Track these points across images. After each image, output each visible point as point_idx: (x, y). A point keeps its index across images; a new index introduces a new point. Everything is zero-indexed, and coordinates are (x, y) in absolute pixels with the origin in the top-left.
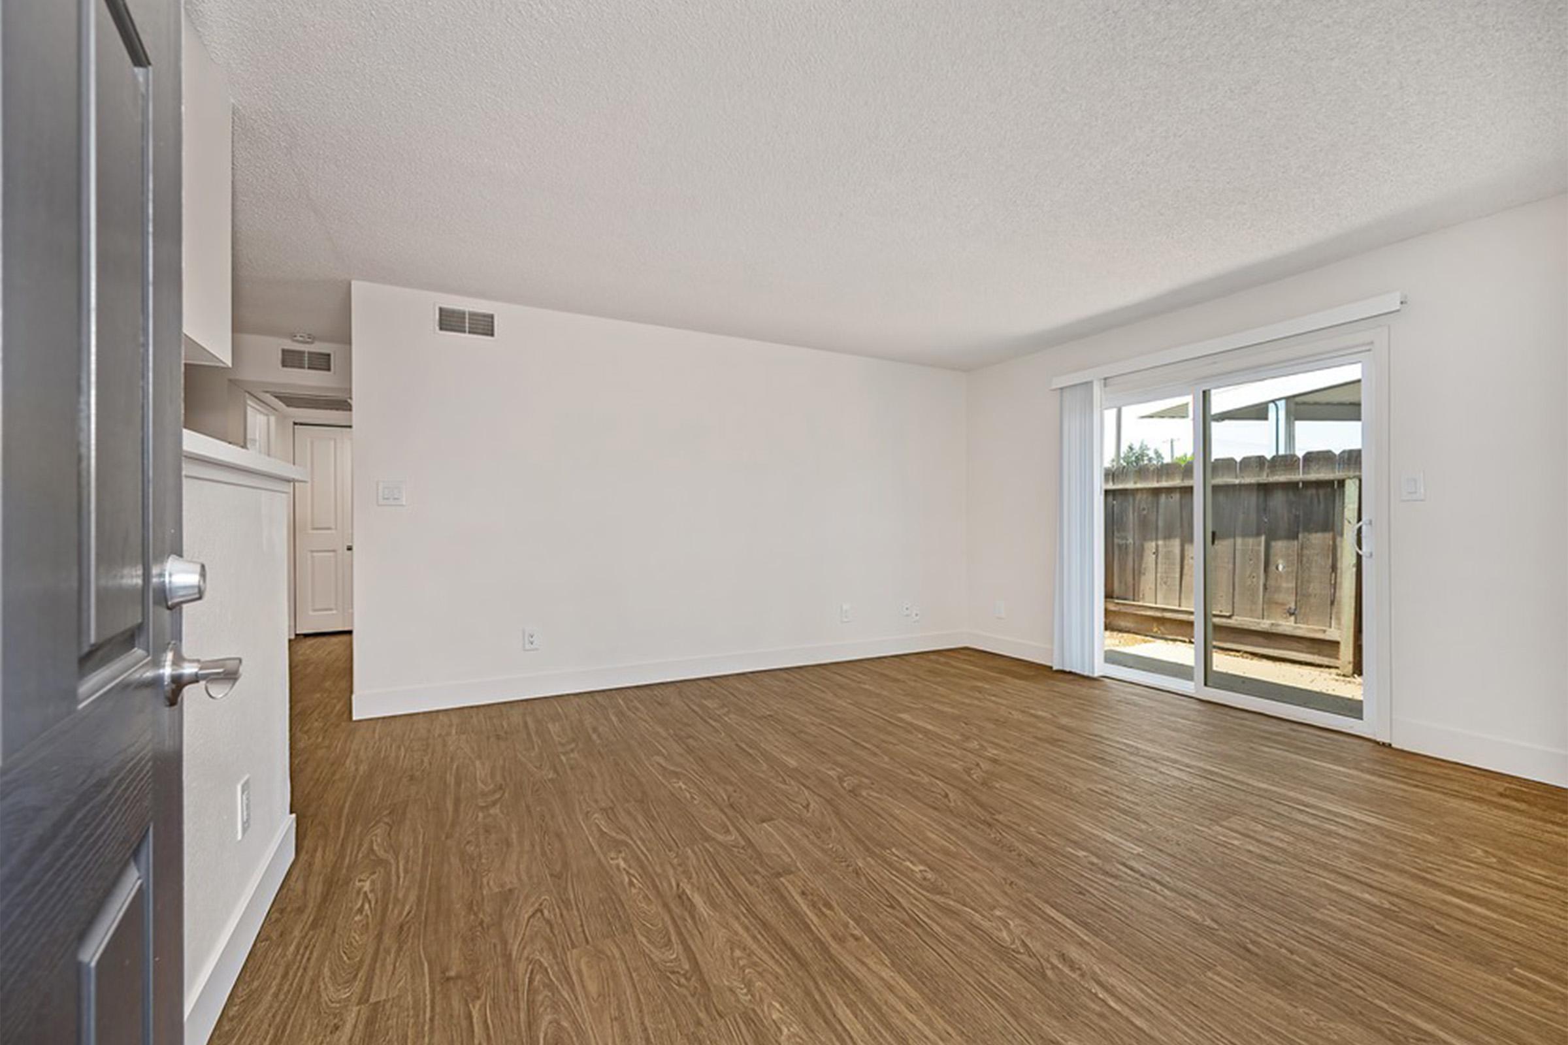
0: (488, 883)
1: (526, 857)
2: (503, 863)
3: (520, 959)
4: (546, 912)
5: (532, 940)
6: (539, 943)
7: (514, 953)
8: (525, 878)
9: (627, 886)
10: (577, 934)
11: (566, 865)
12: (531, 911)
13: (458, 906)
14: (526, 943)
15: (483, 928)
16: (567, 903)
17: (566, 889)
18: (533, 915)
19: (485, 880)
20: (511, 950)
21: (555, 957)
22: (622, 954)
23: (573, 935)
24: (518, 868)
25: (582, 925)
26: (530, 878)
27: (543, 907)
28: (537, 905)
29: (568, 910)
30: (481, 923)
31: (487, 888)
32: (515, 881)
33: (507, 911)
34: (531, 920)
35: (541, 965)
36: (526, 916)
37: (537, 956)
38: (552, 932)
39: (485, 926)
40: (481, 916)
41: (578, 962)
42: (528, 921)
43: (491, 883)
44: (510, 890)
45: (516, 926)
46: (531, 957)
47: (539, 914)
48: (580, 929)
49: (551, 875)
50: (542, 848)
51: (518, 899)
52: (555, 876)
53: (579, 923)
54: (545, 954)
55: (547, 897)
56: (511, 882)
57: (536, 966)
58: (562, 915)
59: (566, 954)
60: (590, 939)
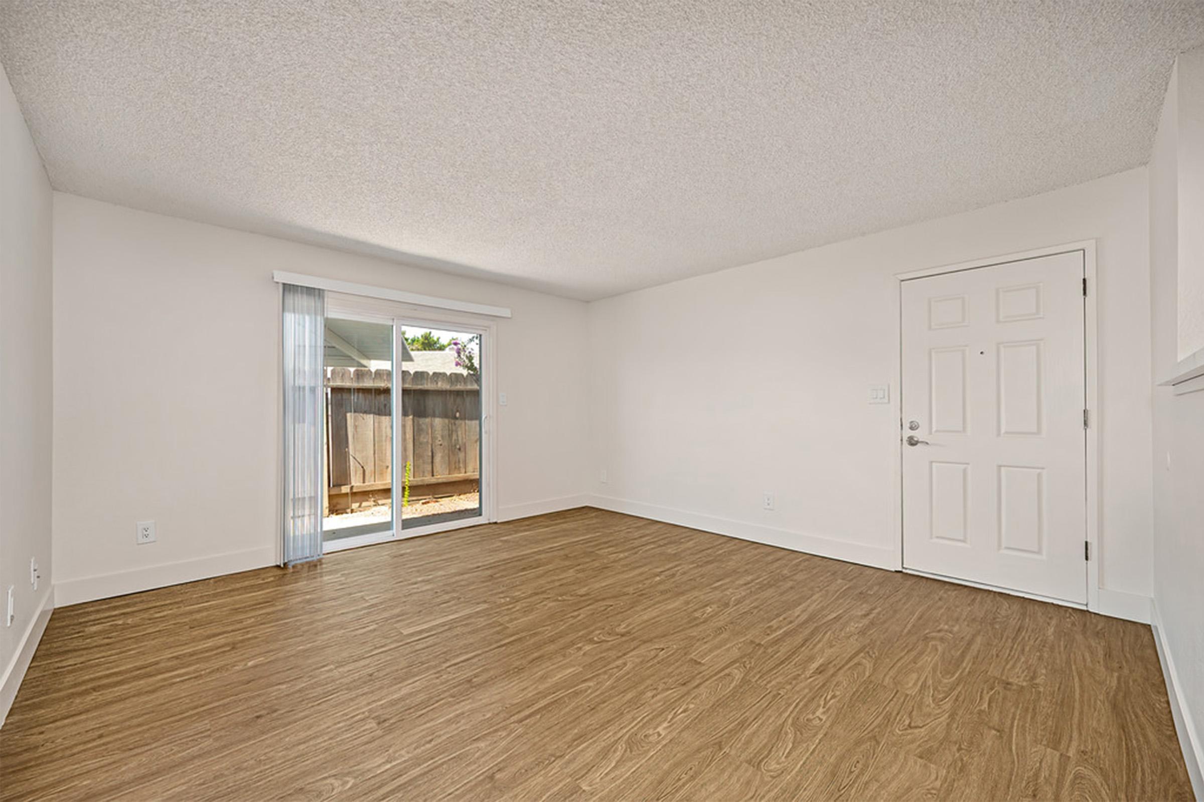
0: (936, 779)
1: (883, 778)
2: (909, 789)
3: (944, 711)
4: (907, 722)
5: (929, 715)
6: (926, 710)
7: (947, 715)
8: (901, 757)
9: (837, 699)
10: (899, 698)
11: (859, 743)
12: (916, 731)
13: (974, 777)
14: (935, 715)
15: (960, 745)
16: (888, 717)
17: (879, 726)
18: (916, 727)
19: (938, 784)
20: (947, 719)
21: (922, 698)
22: (885, 676)
23: (902, 700)
24: (900, 772)
25: (891, 700)
26: (896, 755)
27: (906, 727)
28: (909, 731)
29: (891, 714)
30: (959, 749)
31: (940, 775)
32: (911, 763)
33: (935, 745)
34: (921, 725)
35: (934, 700)
36: (922, 730)
37: (933, 706)
38: (913, 710)
39: (957, 746)
40: (957, 755)
41: (911, 688)
42: (923, 726)
43: (933, 777)
44: (921, 757)
45: (934, 730)
46: (937, 707)
47: (913, 724)
48: (895, 699)
49: (878, 743)
50: (862, 773)
51: (919, 746)
52: (876, 740)
53: (892, 702)
54: (927, 703)
55: (897, 731)
56: (916, 763)
57: (937, 702)
58: (898, 714)
59: (915, 695)
60: (895, 692)
